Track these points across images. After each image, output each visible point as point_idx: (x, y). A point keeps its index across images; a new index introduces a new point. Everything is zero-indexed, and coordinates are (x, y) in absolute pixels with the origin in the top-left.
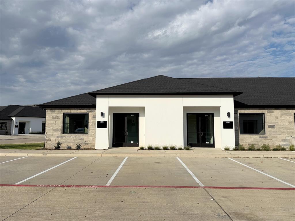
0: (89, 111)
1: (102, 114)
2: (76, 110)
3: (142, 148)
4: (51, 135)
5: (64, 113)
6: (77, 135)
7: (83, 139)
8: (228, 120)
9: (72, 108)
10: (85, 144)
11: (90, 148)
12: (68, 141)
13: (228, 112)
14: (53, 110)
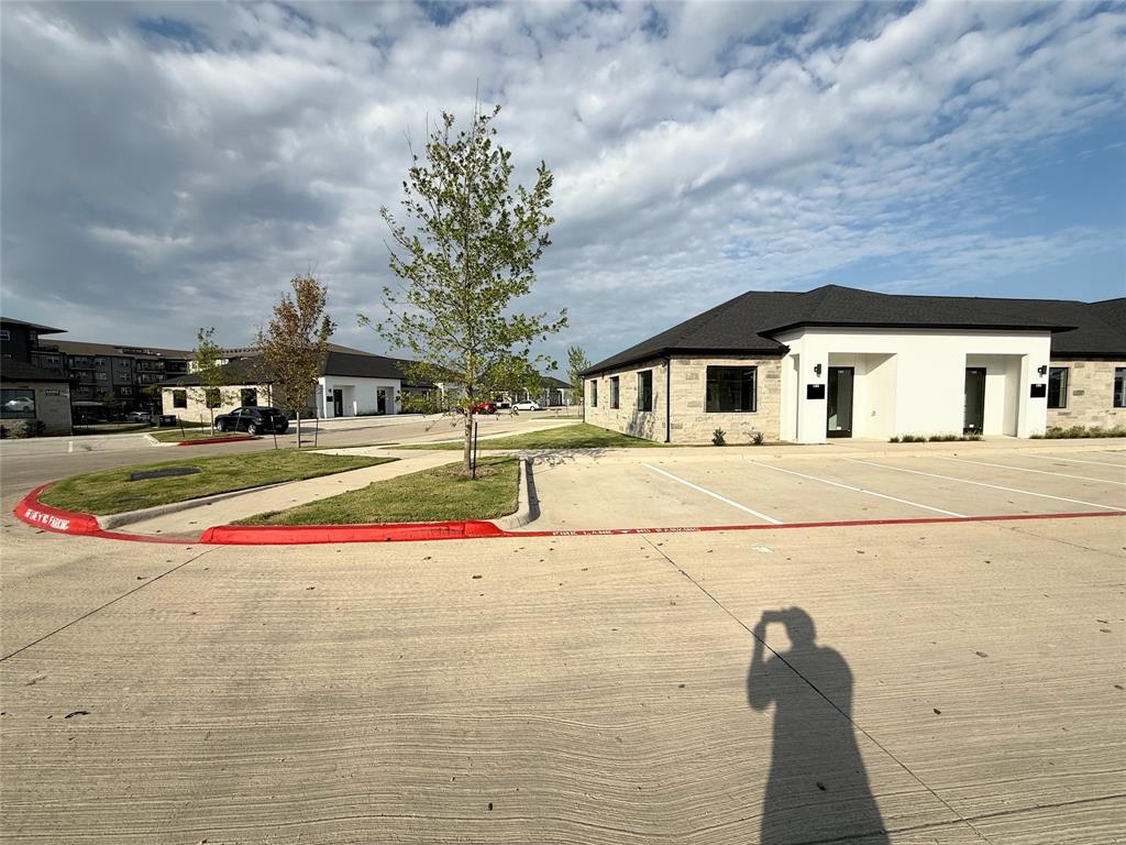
0: (760, 362)
2: (733, 360)
4: (683, 415)
5: (708, 367)
7: (748, 423)
8: (1039, 381)
9: (725, 356)
13: (1041, 366)
14: (686, 360)
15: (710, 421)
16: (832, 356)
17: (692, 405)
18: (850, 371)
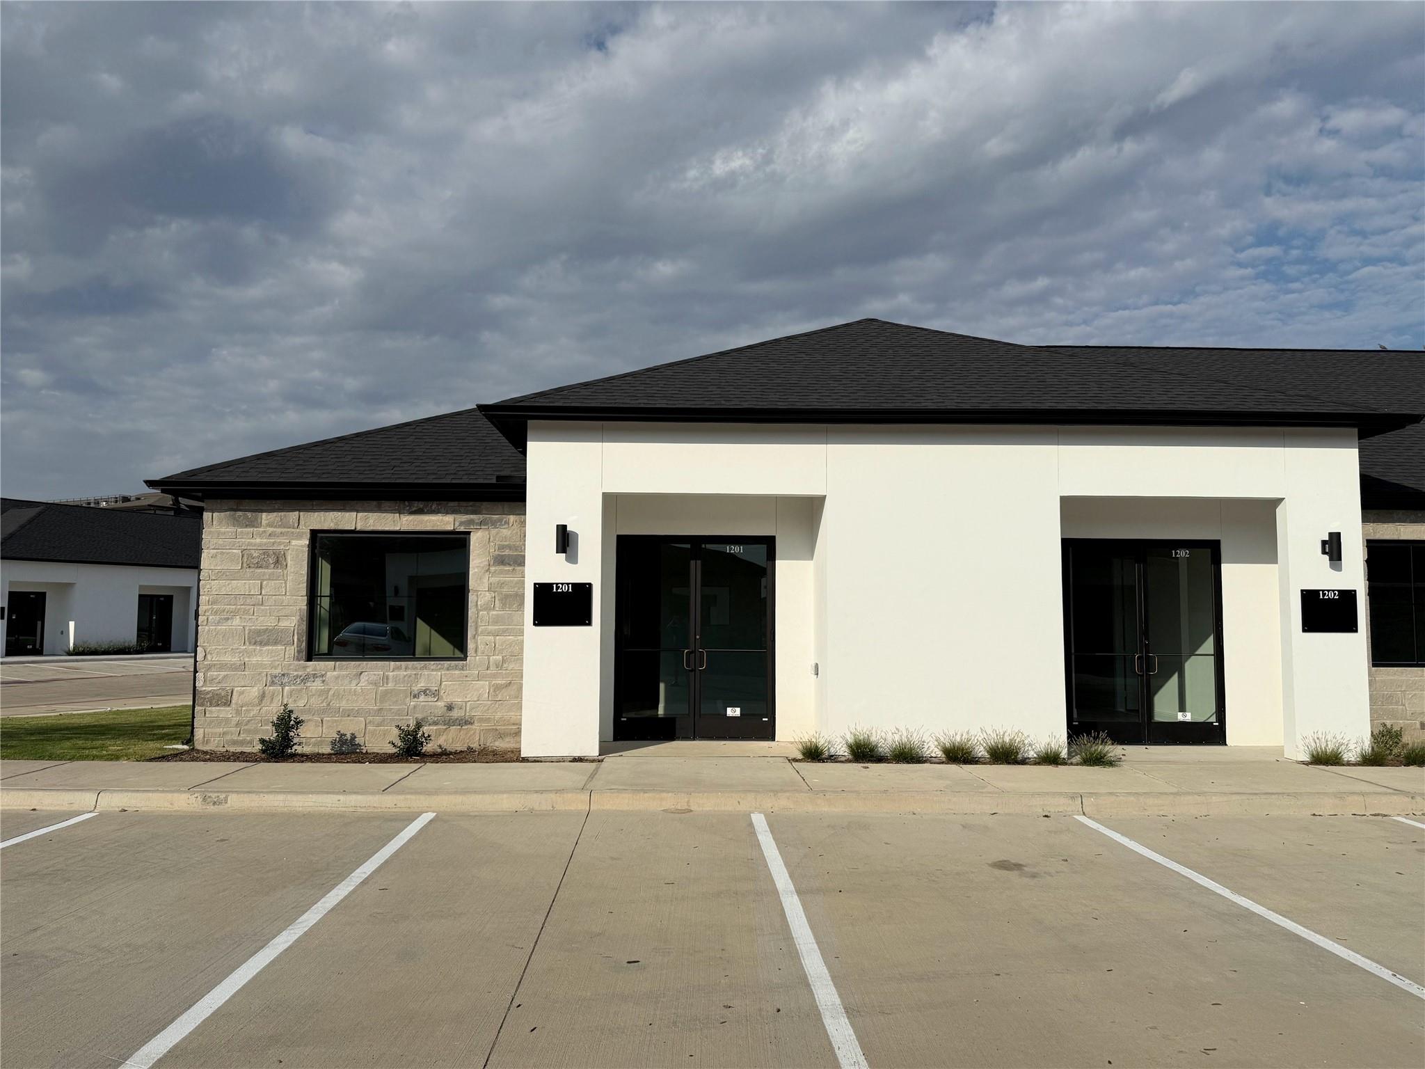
0: (471, 522)
1: (565, 541)
2: (389, 516)
3: (813, 754)
4: (234, 668)
5: (314, 534)
6: (399, 668)
7: (436, 694)
8: (1329, 580)
9: (366, 504)
10: (450, 723)
11: (475, 746)
12: (344, 704)
13: (1331, 534)
14: (249, 514)
15: (316, 685)
16: (613, 504)
17: (261, 638)
18: (763, 548)
